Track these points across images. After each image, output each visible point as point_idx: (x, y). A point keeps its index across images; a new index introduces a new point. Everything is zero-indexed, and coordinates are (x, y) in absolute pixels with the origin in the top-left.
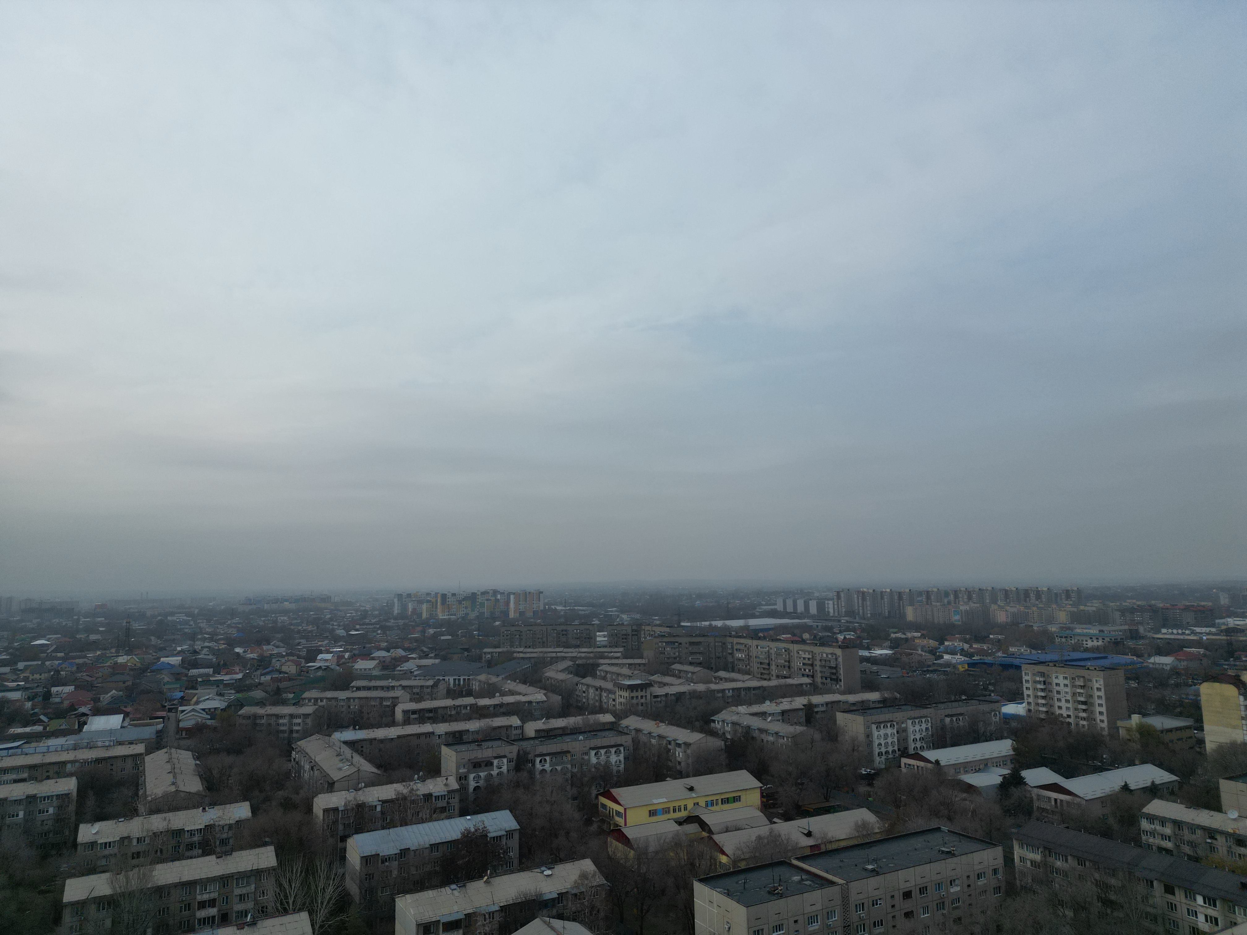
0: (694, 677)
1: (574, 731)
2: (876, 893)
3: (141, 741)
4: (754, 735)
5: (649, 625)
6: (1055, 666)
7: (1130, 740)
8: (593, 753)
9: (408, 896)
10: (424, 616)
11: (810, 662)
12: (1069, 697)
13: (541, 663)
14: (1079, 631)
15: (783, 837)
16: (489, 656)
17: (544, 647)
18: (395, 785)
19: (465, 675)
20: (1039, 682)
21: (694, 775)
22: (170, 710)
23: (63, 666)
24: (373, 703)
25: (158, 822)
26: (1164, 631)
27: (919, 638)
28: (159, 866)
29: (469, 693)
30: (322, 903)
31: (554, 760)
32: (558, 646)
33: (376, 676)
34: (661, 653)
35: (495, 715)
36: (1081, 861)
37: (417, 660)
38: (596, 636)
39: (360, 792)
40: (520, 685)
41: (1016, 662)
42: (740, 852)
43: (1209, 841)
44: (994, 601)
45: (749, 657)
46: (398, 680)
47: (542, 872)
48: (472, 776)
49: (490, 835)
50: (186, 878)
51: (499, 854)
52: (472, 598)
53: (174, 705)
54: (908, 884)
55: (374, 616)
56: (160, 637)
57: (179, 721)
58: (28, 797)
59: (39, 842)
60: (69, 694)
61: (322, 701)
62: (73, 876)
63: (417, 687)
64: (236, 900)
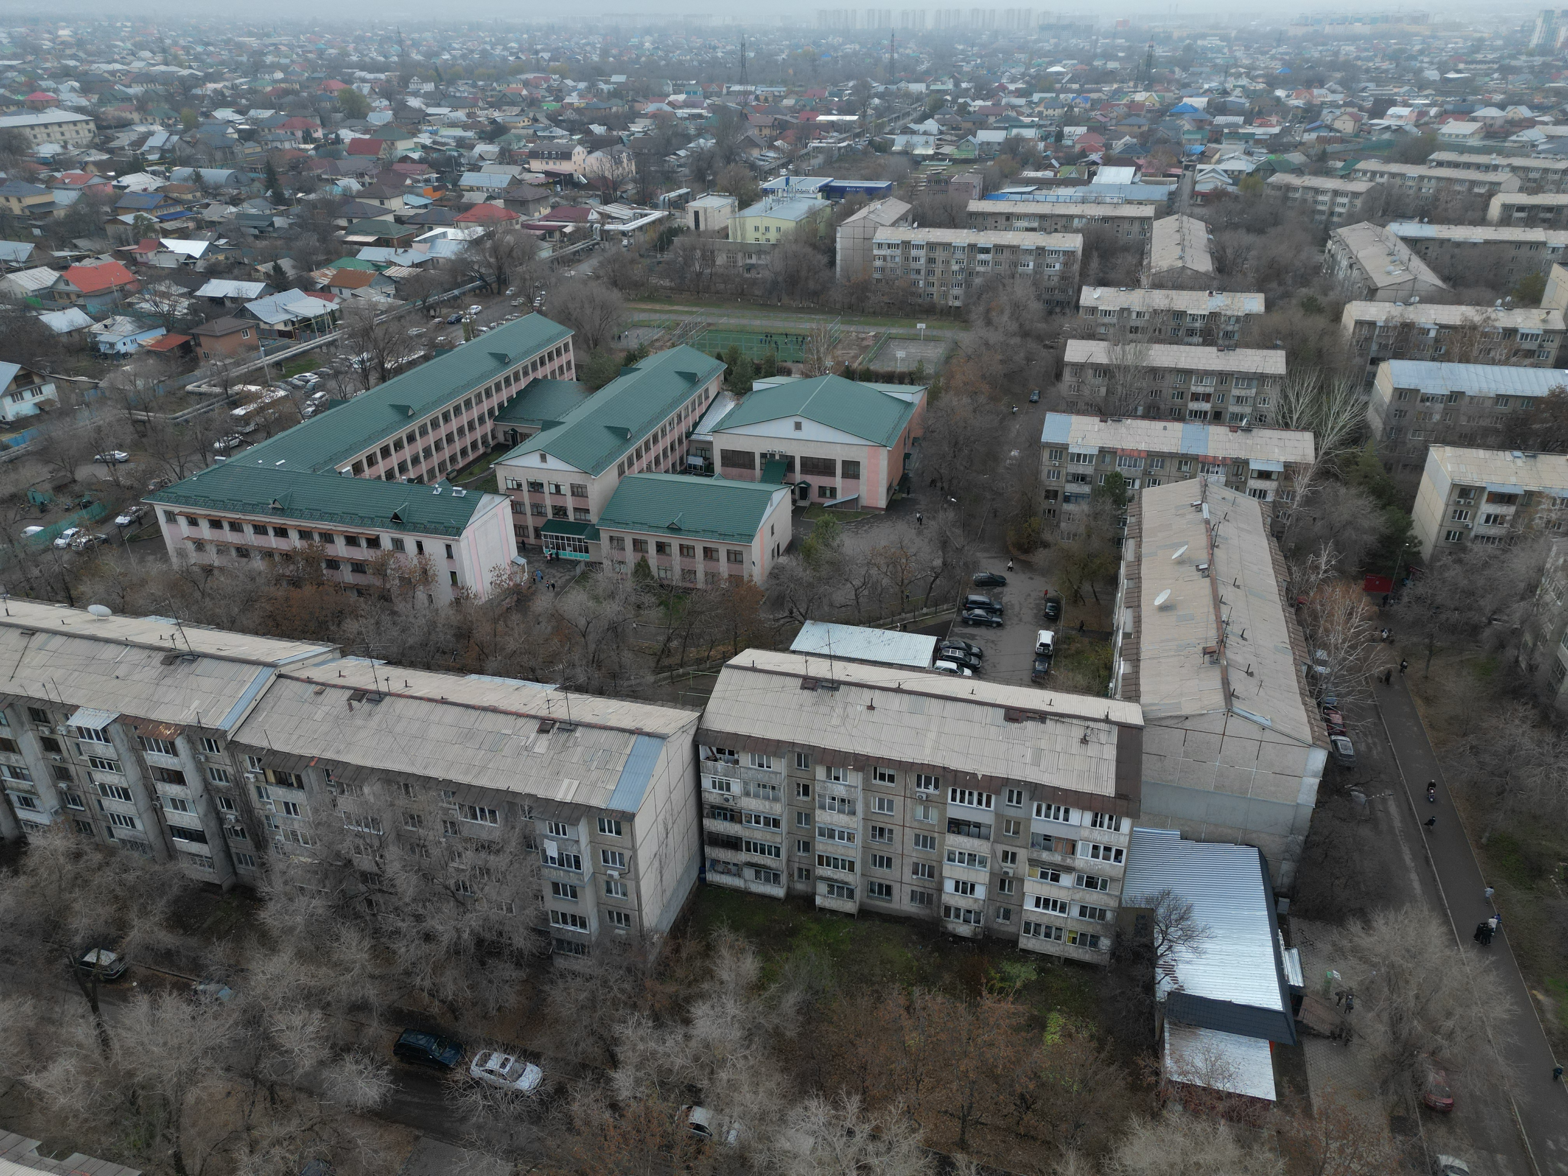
3: (1151, 202)
9: (1448, 448)
18: (1463, 308)
22: (1187, 167)
23: (1078, 101)
24: (1458, 188)
25: (1160, 299)
28: (1156, 346)
30: (1332, 429)
33: (1472, 147)
37: (1550, 127)
39: (1411, 308)
46: (1508, 156)
50: (1183, 364)
53: (1192, 161)
55: (1494, 49)
56: (1185, 69)
57: (1195, 183)
58: (1038, 248)
59: (1046, 296)
60: (1082, 136)
61: (1382, 176)
62: (1074, 337)
63: (1537, 169)
64: (1232, 400)
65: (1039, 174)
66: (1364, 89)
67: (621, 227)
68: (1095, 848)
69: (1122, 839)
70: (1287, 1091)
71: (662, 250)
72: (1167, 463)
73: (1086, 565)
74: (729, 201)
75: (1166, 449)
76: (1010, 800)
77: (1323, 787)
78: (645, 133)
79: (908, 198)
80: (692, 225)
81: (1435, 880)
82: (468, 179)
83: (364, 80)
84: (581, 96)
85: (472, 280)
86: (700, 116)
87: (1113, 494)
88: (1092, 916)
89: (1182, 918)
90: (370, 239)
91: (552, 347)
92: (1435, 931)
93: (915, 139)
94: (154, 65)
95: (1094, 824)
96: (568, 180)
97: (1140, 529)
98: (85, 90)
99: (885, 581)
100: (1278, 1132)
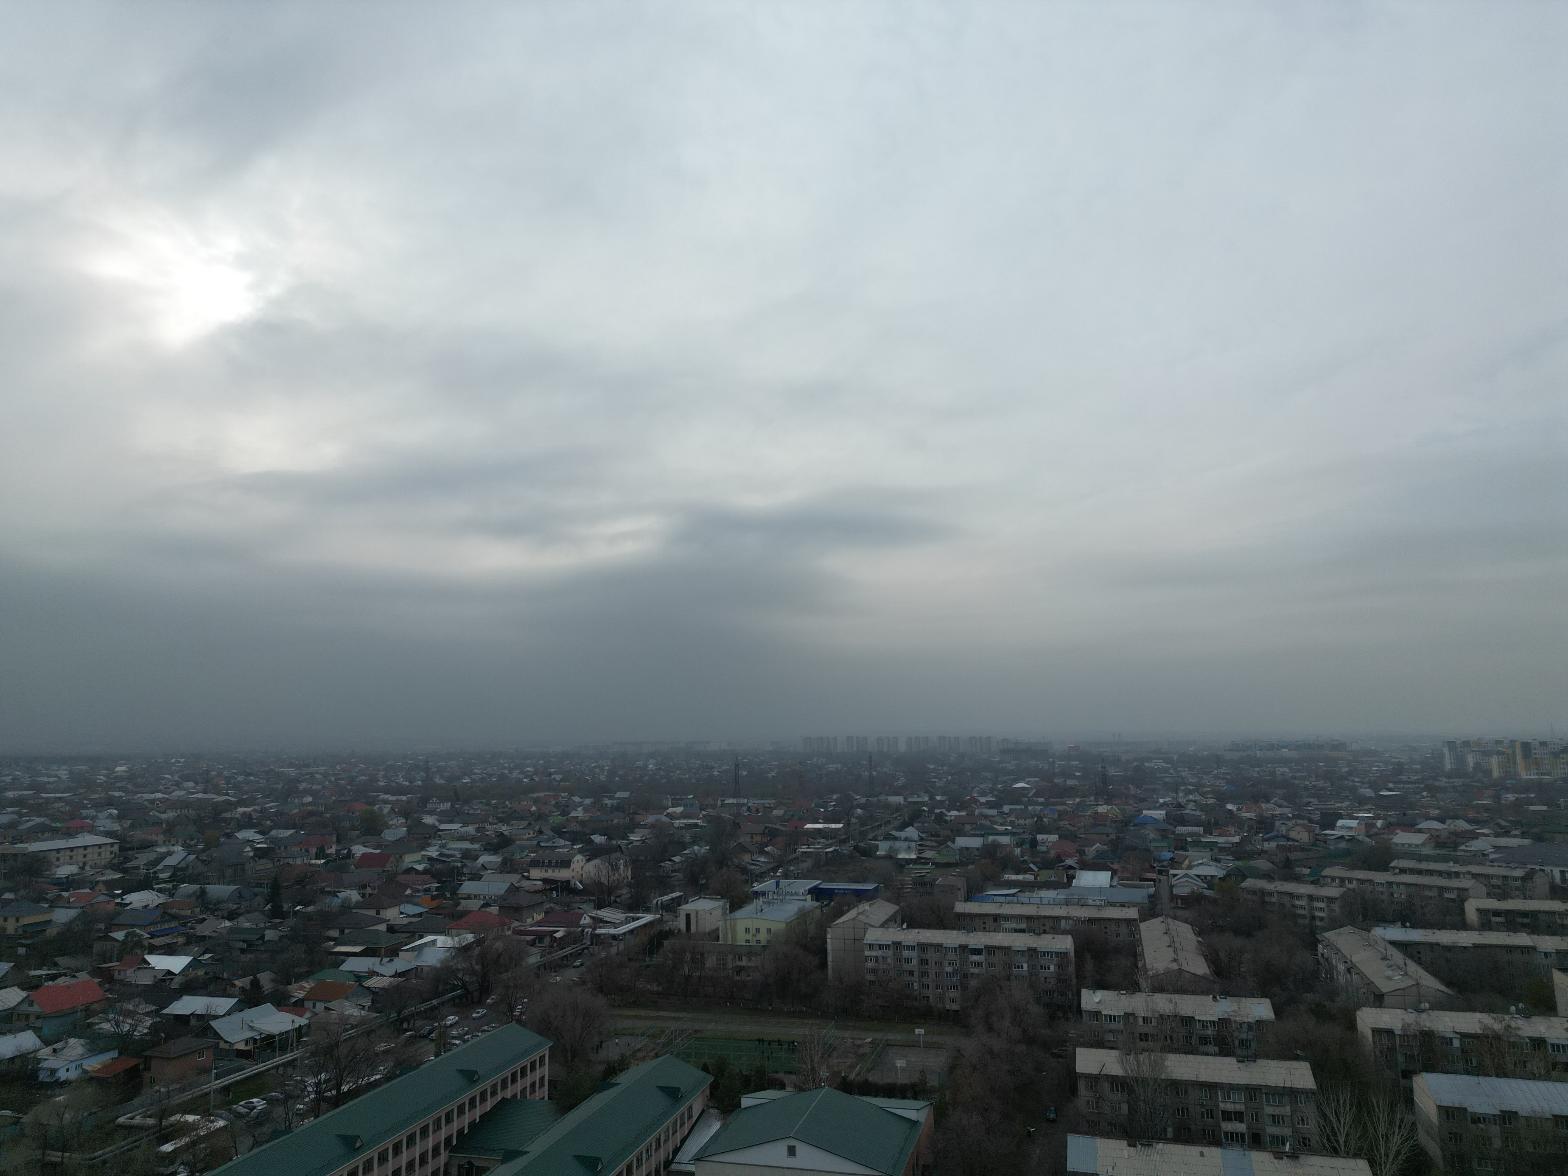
3: (1135, 905)
10: (1496, 774)
18: (1478, 1016)
22: (1160, 872)
23: (1045, 812)
24: (1429, 894)
25: (1163, 1003)
28: (1172, 1057)
30: (1387, 1155)
33: (1426, 855)
37: (1492, 838)
39: (1424, 1015)
46: (1464, 864)
53: (1163, 866)
55: (1415, 772)
56: (1139, 786)
57: (1172, 887)
58: (1030, 949)
59: (1045, 1000)
60: (1055, 843)
61: (1350, 882)
62: (1082, 1045)
63: (1498, 877)
64: (1268, 1121)
65: (1020, 877)
66: (1308, 804)
67: (613, 931)
71: (651, 953)
74: (720, 903)
78: (643, 841)
79: (896, 897)
80: (683, 927)
82: (468, 887)
83: (386, 802)
84: (585, 810)
85: (454, 988)
86: (696, 825)
90: (358, 949)
91: (526, 1061)
93: (898, 844)
94: (193, 793)
96: (565, 887)
98: (120, 818)
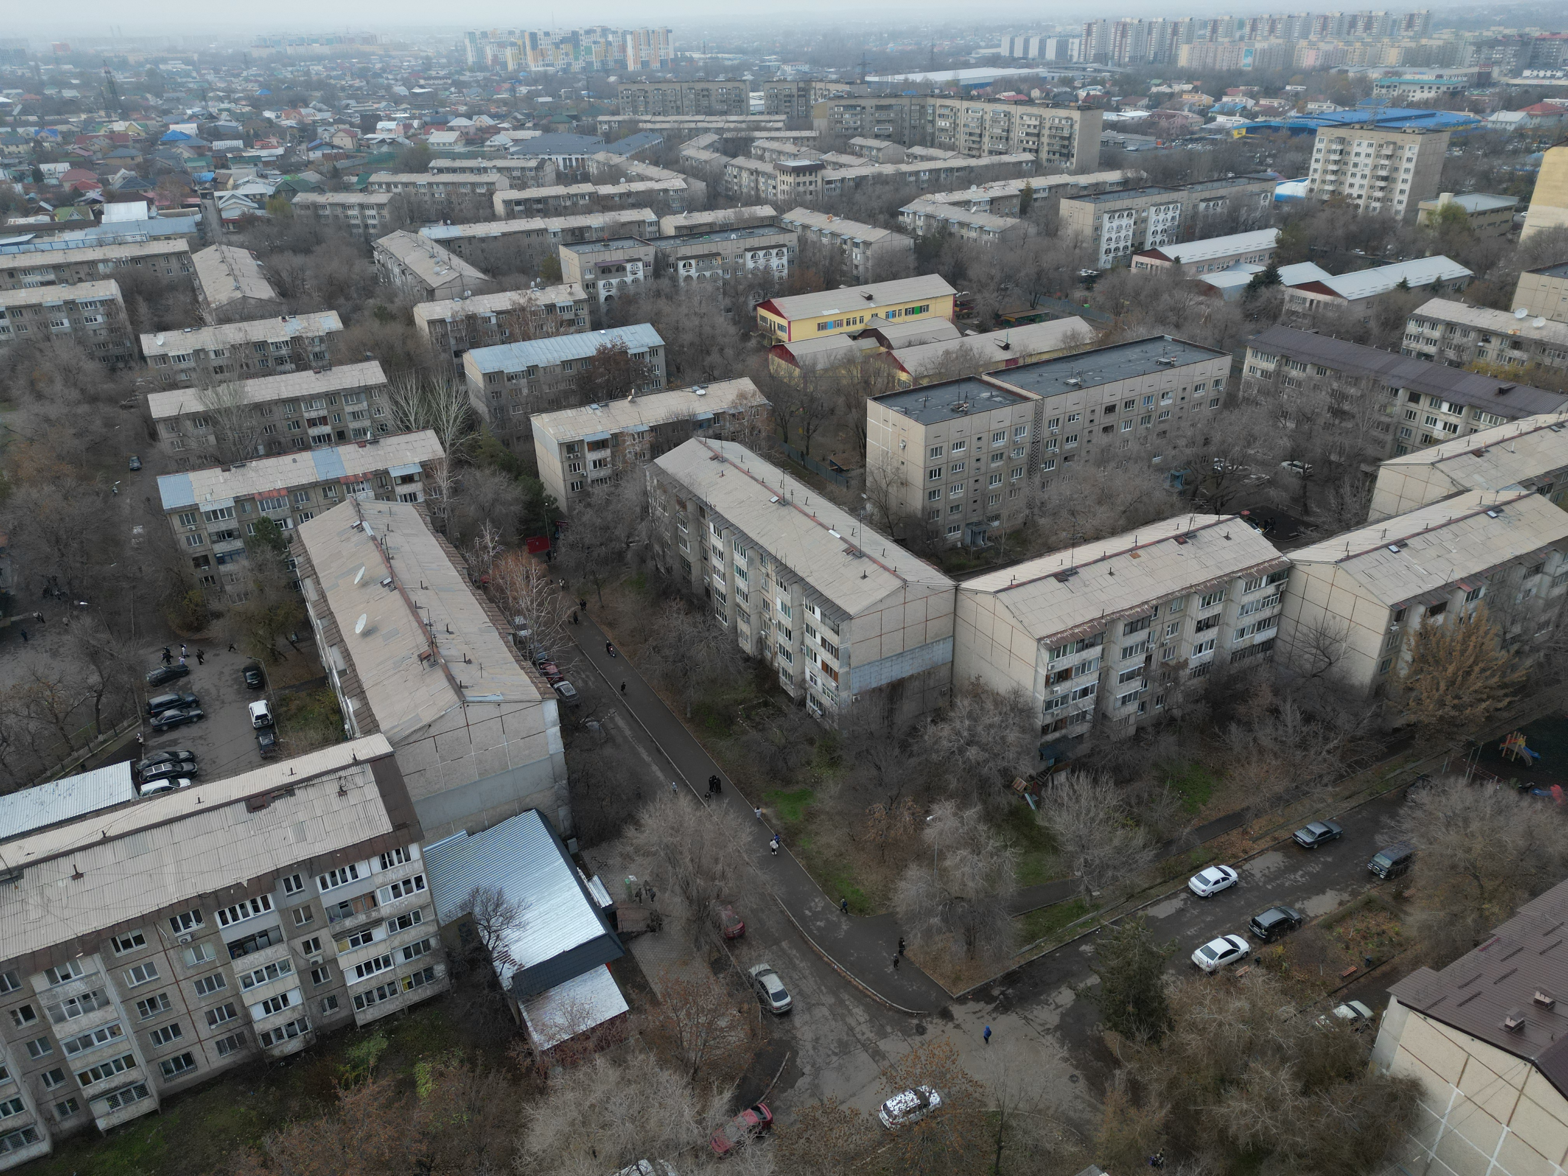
0: (880, 155)
1: (724, 229)
2: (1076, 407)
3: (182, 236)
4: (953, 230)
5: (821, 81)
6: (1362, 128)
7: (1427, 226)
8: (749, 255)
9: (544, 415)
10: (511, 66)
11: (1036, 131)
12: (1367, 171)
13: (676, 138)
14: (1408, 77)
15: (975, 351)
16: (606, 127)
17: (678, 114)
18: (508, 294)
19: (576, 153)
20: (1335, 152)
21: (874, 282)
22: (204, 196)
23: (43, 134)
24: (463, 191)
25: (233, 333)
26: (1527, 73)
27: (1190, 92)
28: (250, 382)
29: (586, 178)
30: (448, 422)
31: (701, 263)
32: (698, 113)
33: (459, 153)
34: (837, 122)
35: (622, 208)
36: (1321, 370)
37: (511, 132)
38: (748, 98)
39: (468, 301)
40: (651, 167)
41: (1311, 123)
42: (923, 369)
43: (1481, 344)
44: (1305, 35)
45: (955, 125)
46: (490, 159)
47: (695, 392)
48: (601, 283)
49: (630, 352)
50: (286, 394)
51: (643, 372)
52: (573, 39)
53: (205, 189)
54: (1113, 398)
55: (443, 67)
56: (158, 95)
57: (219, 211)
58: (66, 302)
59: (101, 353)
60: (66, 173)
61: (396, 186)
62: (154, 390)
63: (516, 169)
64: (349, 418)
65: (31, 220)
66: (347, 106)
68: (395, 887)
69: (416, 865)
70: (634, 996)
72: (312, 495)
73: (271, 620)
75: (304, 481)
76: (289, 889)
77: (563, 730)
81: (669, 763)
87: (270, 541)
88: (417, 952)
89: (498, 905)
92: (684, 803)
95: (384, 866)
97: (312, 566)
99: (33, 726)
100: (641, 1033)
